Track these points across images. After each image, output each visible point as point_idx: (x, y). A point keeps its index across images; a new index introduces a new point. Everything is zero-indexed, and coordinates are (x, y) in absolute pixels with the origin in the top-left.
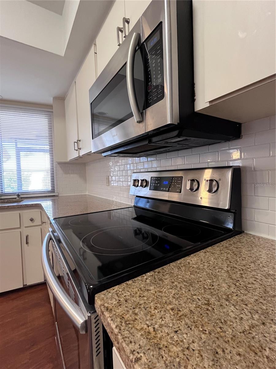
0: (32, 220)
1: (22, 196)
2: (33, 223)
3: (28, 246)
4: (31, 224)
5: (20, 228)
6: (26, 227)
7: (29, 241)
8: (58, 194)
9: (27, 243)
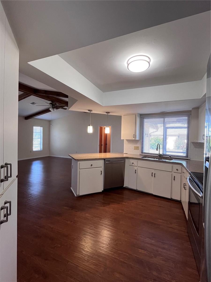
0: (177, 170)
1: (171, 157)
2: (178, 171)
3: (174, 181)
4: (176, 171)
5: (171, 172)
6: (174, 172)
7: (175, 179)
8: (190, 159)
9: (174, 180)
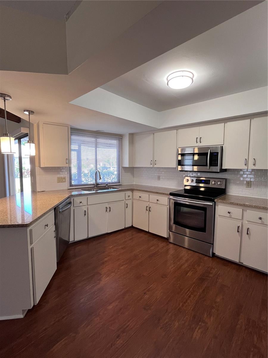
0: (129, 196)
6: (126, 200)
9: (127, 207)
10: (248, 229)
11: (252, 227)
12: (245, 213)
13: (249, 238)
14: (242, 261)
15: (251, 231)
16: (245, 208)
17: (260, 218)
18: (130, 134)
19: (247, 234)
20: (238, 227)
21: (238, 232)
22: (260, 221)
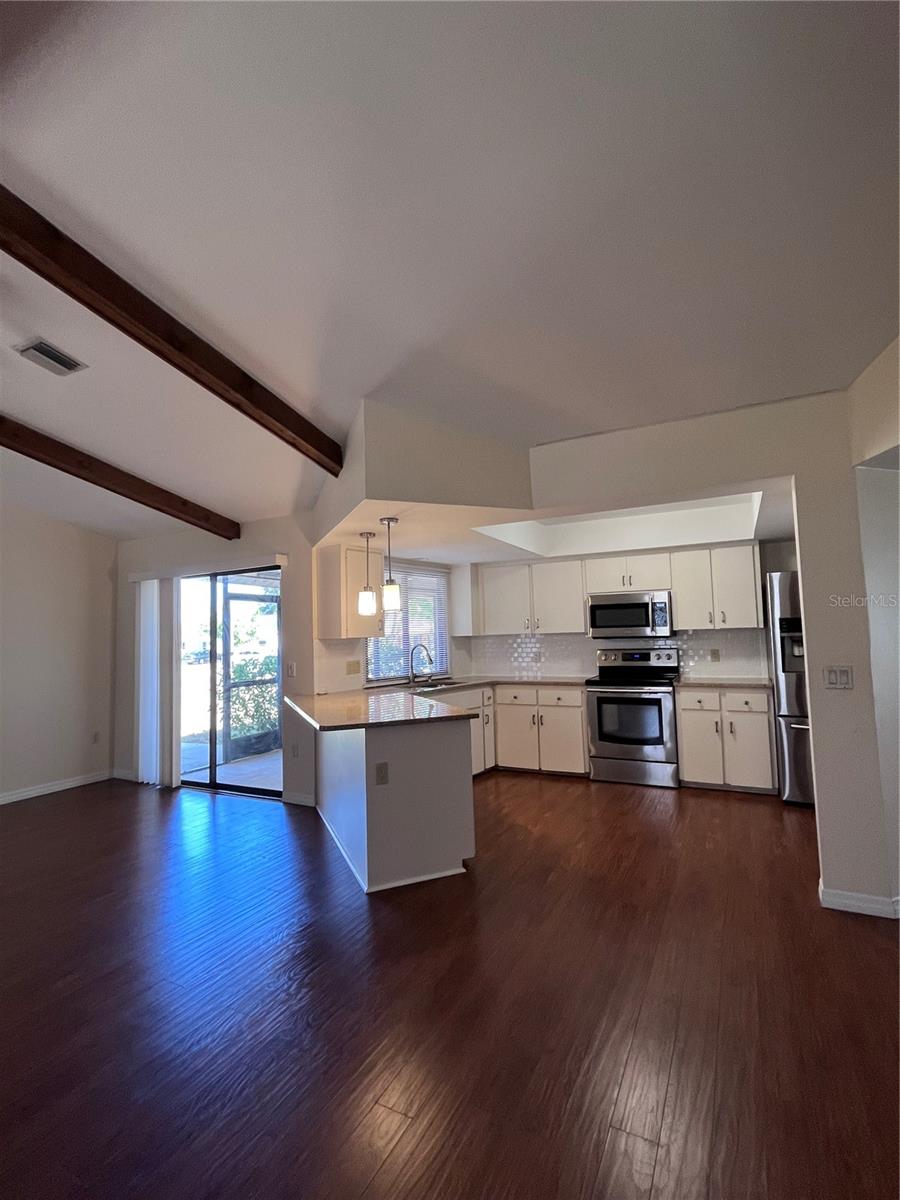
9: (487, 723)
10: (731, 724)
11: (736, 719)
12: (723, 699)
13: (735, 739)
14: (728, 782)
15: (737, 727)
16: (722, 691)
17: (747, 703)
18: (472, 564)
19: (732, 732)
20: (717, 723)
21: (717, 731)
22: (746, 708)
